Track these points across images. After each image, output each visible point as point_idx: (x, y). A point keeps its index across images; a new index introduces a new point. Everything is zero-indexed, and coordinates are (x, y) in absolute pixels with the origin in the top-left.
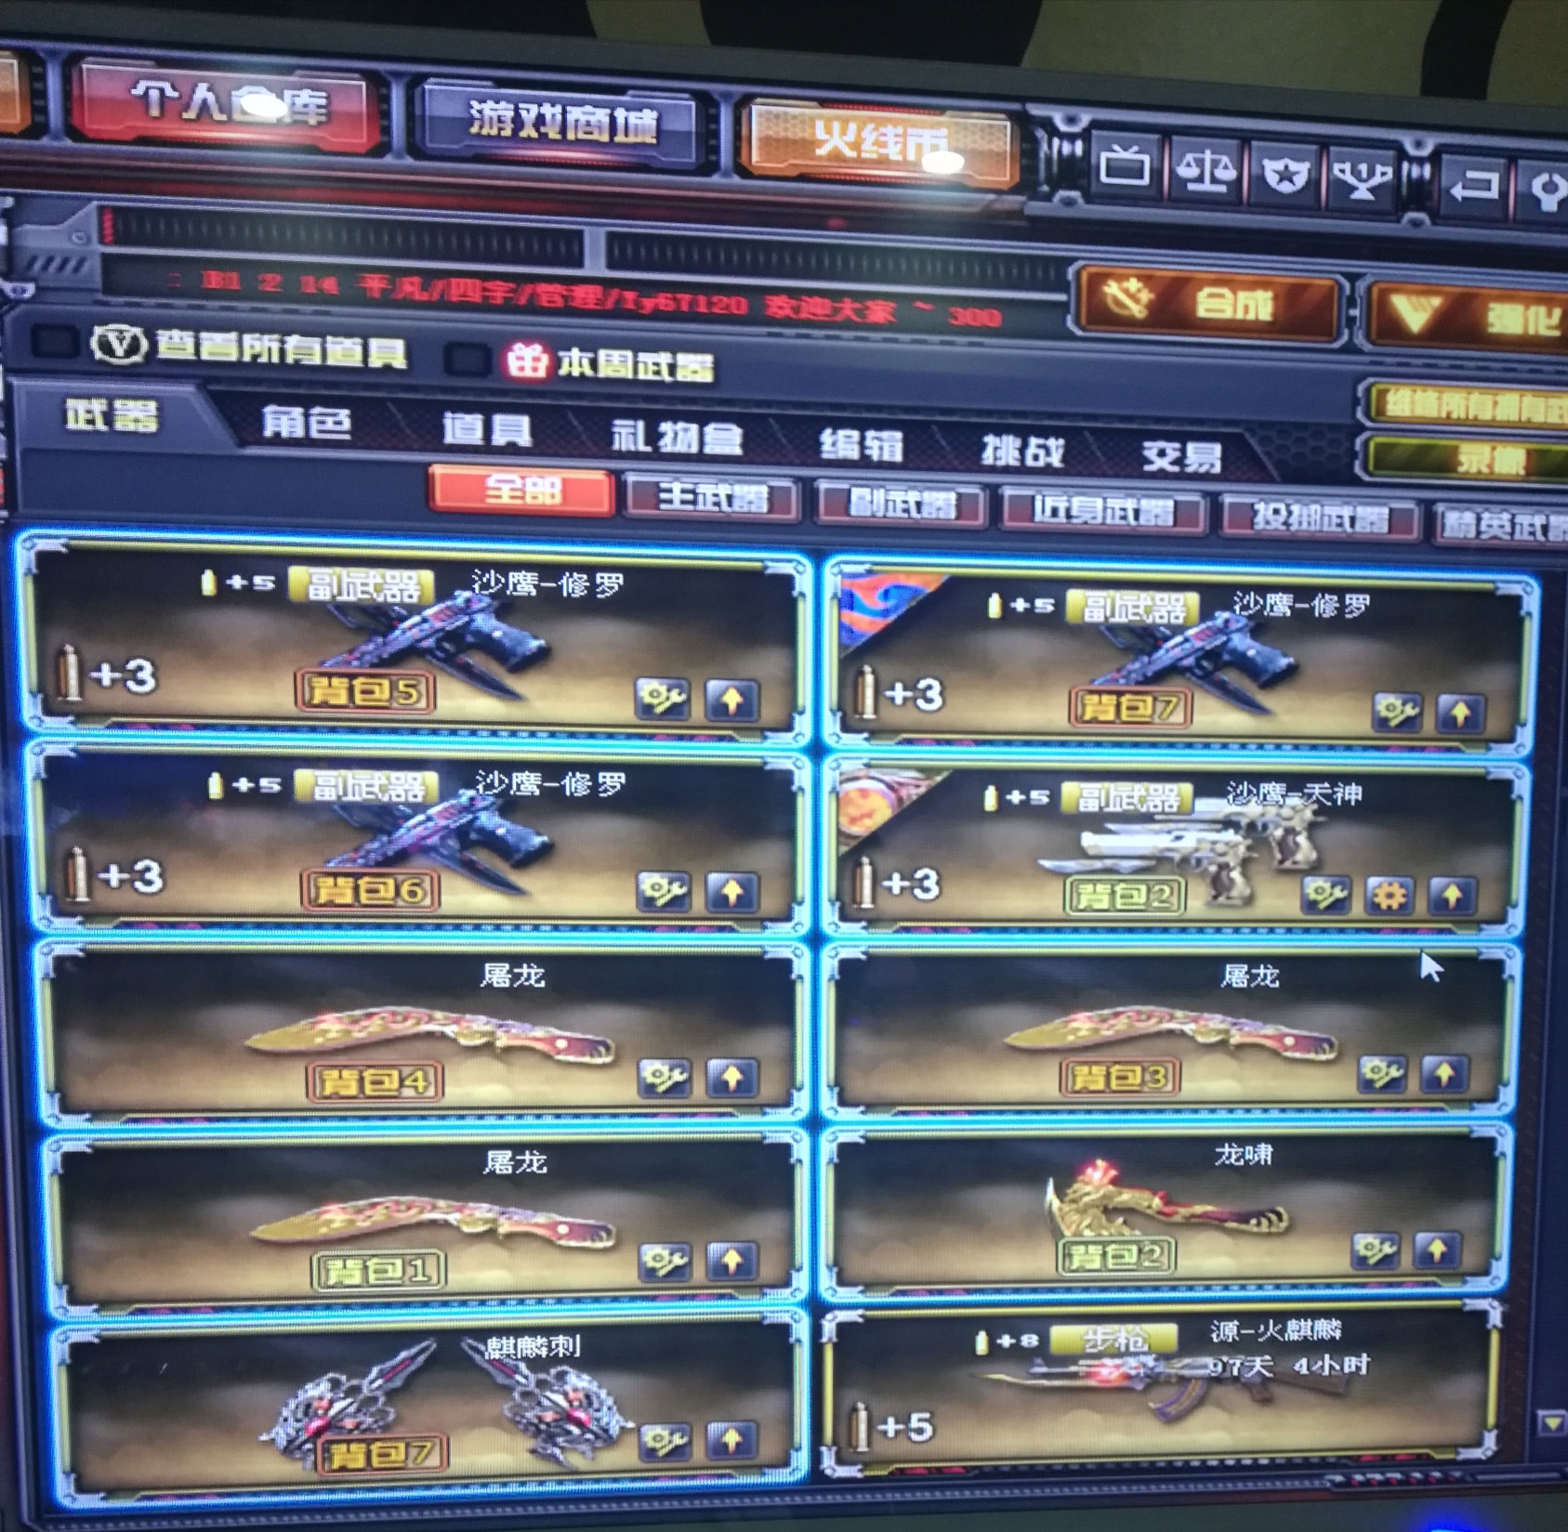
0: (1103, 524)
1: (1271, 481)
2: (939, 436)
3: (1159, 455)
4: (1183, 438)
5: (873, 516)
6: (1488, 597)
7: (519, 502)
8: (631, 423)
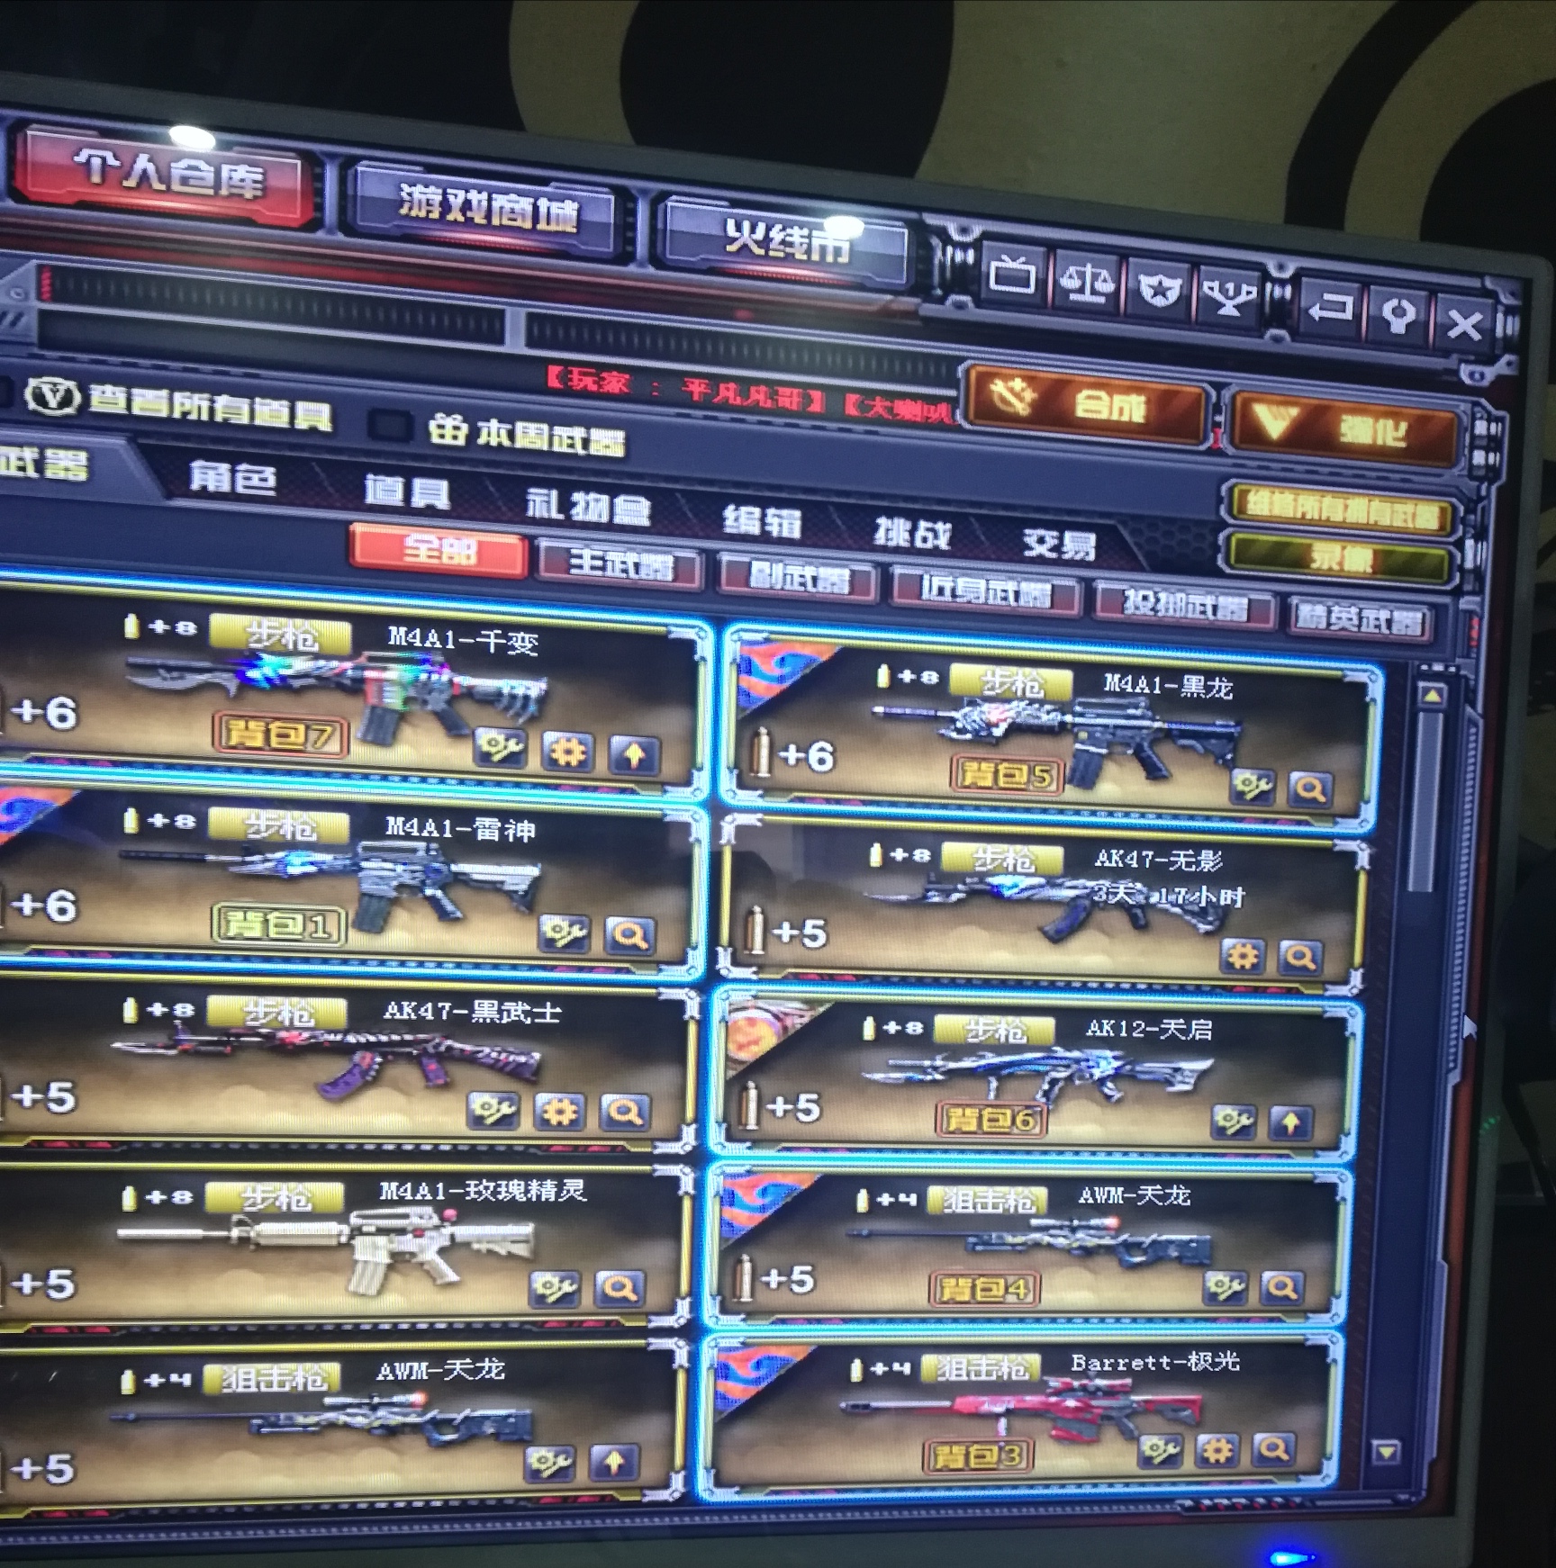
0: (986, 604)
1: (1141, 569)
2: (835, 516)
3: (1038, 542)
4: (1061, 527)
5: (771, 588)
6: (1336, 683)
7: (435, 561)
8: (544, 491)
